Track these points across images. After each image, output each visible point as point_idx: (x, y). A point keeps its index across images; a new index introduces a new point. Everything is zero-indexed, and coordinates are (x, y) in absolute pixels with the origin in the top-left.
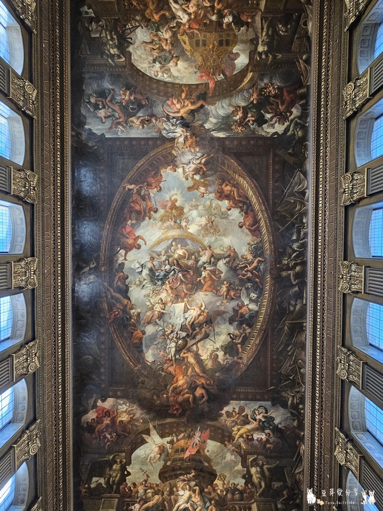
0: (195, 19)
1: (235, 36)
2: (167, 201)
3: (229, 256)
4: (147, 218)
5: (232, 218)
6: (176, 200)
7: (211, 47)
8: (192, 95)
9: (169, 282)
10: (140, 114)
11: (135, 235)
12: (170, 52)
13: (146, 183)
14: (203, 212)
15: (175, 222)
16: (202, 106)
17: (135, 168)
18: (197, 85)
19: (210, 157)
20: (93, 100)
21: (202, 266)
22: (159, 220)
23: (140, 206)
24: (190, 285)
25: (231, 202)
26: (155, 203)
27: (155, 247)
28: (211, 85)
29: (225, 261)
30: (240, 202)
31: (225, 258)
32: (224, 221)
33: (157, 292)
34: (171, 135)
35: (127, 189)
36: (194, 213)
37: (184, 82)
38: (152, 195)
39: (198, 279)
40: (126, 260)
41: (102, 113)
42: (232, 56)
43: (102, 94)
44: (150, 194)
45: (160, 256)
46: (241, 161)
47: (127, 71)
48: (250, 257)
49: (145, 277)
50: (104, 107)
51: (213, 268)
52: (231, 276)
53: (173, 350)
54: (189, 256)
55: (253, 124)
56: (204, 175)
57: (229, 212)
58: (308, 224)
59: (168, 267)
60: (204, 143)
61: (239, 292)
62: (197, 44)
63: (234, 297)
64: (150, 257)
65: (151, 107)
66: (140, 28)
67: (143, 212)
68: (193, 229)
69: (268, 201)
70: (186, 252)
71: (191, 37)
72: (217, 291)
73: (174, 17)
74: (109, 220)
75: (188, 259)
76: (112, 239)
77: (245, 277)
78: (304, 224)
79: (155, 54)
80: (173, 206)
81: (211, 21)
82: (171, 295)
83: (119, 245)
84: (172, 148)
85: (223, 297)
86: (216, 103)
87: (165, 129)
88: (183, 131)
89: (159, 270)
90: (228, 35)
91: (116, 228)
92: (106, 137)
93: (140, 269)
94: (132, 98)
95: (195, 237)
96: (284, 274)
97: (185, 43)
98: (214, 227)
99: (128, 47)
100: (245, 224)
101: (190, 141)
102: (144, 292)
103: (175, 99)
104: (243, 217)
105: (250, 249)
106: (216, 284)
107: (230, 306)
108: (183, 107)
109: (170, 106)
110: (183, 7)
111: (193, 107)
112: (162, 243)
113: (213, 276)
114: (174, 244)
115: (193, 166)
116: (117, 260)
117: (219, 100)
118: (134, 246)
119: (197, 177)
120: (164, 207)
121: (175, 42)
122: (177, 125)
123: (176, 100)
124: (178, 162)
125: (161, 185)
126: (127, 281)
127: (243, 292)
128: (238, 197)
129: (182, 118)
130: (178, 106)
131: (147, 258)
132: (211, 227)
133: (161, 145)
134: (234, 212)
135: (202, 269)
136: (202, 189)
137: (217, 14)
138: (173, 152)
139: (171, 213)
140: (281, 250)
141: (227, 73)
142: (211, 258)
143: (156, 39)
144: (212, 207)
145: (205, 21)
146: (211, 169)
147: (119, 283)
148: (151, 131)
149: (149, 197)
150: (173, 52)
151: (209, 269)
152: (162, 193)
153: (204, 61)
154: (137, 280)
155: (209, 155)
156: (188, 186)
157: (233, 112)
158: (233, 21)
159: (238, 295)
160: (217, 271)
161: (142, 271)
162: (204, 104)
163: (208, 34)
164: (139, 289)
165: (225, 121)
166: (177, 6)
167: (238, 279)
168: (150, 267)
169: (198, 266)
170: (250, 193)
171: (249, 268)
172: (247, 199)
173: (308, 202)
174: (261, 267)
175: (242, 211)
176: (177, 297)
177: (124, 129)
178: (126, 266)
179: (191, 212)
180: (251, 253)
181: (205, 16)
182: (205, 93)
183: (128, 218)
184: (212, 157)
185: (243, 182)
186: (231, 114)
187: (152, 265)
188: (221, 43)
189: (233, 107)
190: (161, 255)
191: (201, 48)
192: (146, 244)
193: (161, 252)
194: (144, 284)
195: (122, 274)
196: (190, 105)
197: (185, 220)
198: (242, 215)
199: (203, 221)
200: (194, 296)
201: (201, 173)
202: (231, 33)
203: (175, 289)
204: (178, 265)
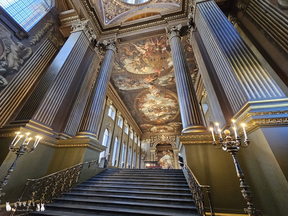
0: (148, 51)
1: (168, 55)
7: (157, 61)
10: (135, 84)
16: (157, 79)
17: (138, 95)
18: (154, 73)
20: (118, 83)
28: (159, 73)
33: (151, 113)
34: (147, 87)
36: (158, 101)
37: (149, 73)
38: (145, 99)
41: (123, 85)
42: (167, 62)
43: (120, 81)
47: (126, 74)
50: (123, 84)
52: (169, 109)
53: (157, 119)
57: (168, 100)
59: (153, 110)
60: (159, 88)
62: (151, 60)
65: (139, 81)
66: (126, 59)
68: (158, 104)
71: (148, 58)
73: (139, 52)
76: (137, 107)
79: (135, 67)
81: (156, 51)
84: (149, 90)
90: (164, 55)
91: (137, 105)
93: (146, 111)
94: (131, 80)
97: (146, 61)
99: (124, 66)
101: (154, 88)
102: (147, 113)
107: (169, 113)
110: (142, 47)
111: (153, 79)
112: (150, 106)
115: (156, 93)
116: (140, 110)
119: (158, 95)
121: (142, 61)
124: (151, 93)
126: (143, 112)
129: (150, 82)
130: (148, 80)
131: (147, 109)
132: (163, 103)
133: (145, 90)
136: (160, 97)
137: (159, 47)
141: (165, 68)
143: (134, 62)
145: (153, 51)
146: (162, 93)
148: (140, 87)
149: (144, 100)
150: (142, 65)
152: (148, 99)
153: (155, 65)
155: (161, 90)
157: (168, 79)
158: (166, 50)
163: (155, 56)
165: (165, 81)
166: (139, 48)
170: (174, 96)
176: (156, 113)
181: (153, 49)
182: (157, 75)
185: (172, 94)
188: (162, 59)
191: (153, 62)
196: (152, 79)
197: (156, 103)
199: (161, 102)
200: (160, 113)
202: (166, 54)
204: (155, 109)
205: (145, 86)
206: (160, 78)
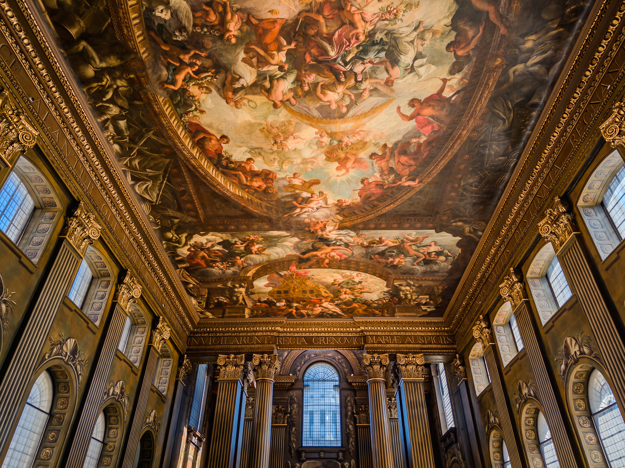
1: (272, 296)
2: (353, 168)
3: (235, 91)
4: (390, 145)
5: (242, 149)
6: (338, 169)
7: (297, 290)
8: (317, 261)
9: (357, 39)
11: (416, 121)
12: (342, 287)
13: (385, 187)
14: (293, 155)
15: (340, 141)
16: (304, 253)
17: (398, 203)
18: (310, 267)
19: (289, 214)
21: (289, 72)
22: (368, 145)
23: (399, 161)
24: (312, 32)
25: (248, 168)
26: (373, 165)
27: (380, 103)
28: (294, 268)
29: (242, 81)
30: (233, 169)
31: (243, 87)
32: (255, 145)
33: (388, 16)
35: (417, 181)
36: (307, 154)
37: (326, 270)
38: (378, 175)
39: (293, 46)
40: (445, 81)
42: (273, 285)
44: (381, 176)
45: (372, 88)
46: (242, 210)
47: (393, 277)
48: (193, 90)
49: (409, 47)
51: (265, 69)
52: (224, 53)
54: (315, 89)
55: (235, 242)
56: (296, 197)
57: (249, 156)
58: (108, 143)
60: (298, 226)
61: (198, 22)
62: (312, 291)
63: (208, 9)
64: (395, 87)
65: (367, 254)
66: (374, 300)
67: (396, 154)
69: (189, 171)
70: (321, 96)
71: (319, 295)
72: (248, 22)
74: (459, 141)
75: (316, 85)
76: (463, 115)
77: (192, 53)
78: (114, 142)
80: (344, 162)
81: (298, 303)
82: (353, 9)
83: (452, 105)
84: (341, 222)
85: (232, 8)
86: (287, 256)
87: (352, 237)
88: (328, 235)
89: (377, 63)
90: (279, 296)
91: (450, 131)
92: (434, 230)
93: (417, 63)
95: (305, 121)
96: (113, 61)
97: (325, 292)
98: (272, 136)
99: (389, 291)
100: (218, 140)
103: (338, 259)
104: (224, 150)
105: (197, 103)
106: (254, 38)
108: (327, 254)
109: (345, 254)
111: (315, 253)
112: (366, 110)
113: (262, 52)
114: (344, 110)
115: (312, 205)
116: (462, 79)
117: (282, 258)
118: (422, 104)
119: (305, 195)
120: (358, 161)
121: (336, 292)
122: (335, 240)
123: (336, 258)
125: (361, 186)
126: (452, 37)
127: (189, 21)
128: (239, 174)
129: (328, 245)
133: (358, 224)
134: (240, 156)
135: (286, 67)
137: (293, 307)
138: (341, 218)
139: (347, 153)
140: (137, 103)
141: (276, 275)
142: (272, 87)
143: (357, 294)
144: (279, 162)
147: (471, 33)
148: (371, 236)
151: (272, 68)
152: (361, 177)
153: (304, 283)
154: (427, 42)
156: (319, 185)
157: (264, 250)
158: (276, 303)
159: (199, 14)
160: (255, 64)
161: (415, 59)
162: (301, 256)
164: (427, 22)
165: (273, 243)
167: (206, 49)
168: (397, 69)
169: (295, 72)
170: (220, 179)
171: (189, 70)
172: (223, 173)
173: (124, 172)
174: (165, 73)
175: (227, 158)
177: (407, 236)
178: (447, 68)
179: (313, 155)
180: (193, 97)
181: (305, 305)
182: (300, 262)
183: (423, 145)
184: (286, 214)
185: (235, 191)
186: (265, 249)
187: (392, 72)
188: (286, 292)
189: (264, 254)
190: (371, 91)
191: (307, 289)
192: (399, 108)
193: (370, 96)
194: (415, 34)
195: (460, 53)
197: (324, 144)
198: (226, 153)
199: (291, 144)
200: (301, 8)
201: (300, 199)
202: (276, 297)
203: (343, 24)
204: (336, 73)
205: (350, 236)
206: (290, 255)
